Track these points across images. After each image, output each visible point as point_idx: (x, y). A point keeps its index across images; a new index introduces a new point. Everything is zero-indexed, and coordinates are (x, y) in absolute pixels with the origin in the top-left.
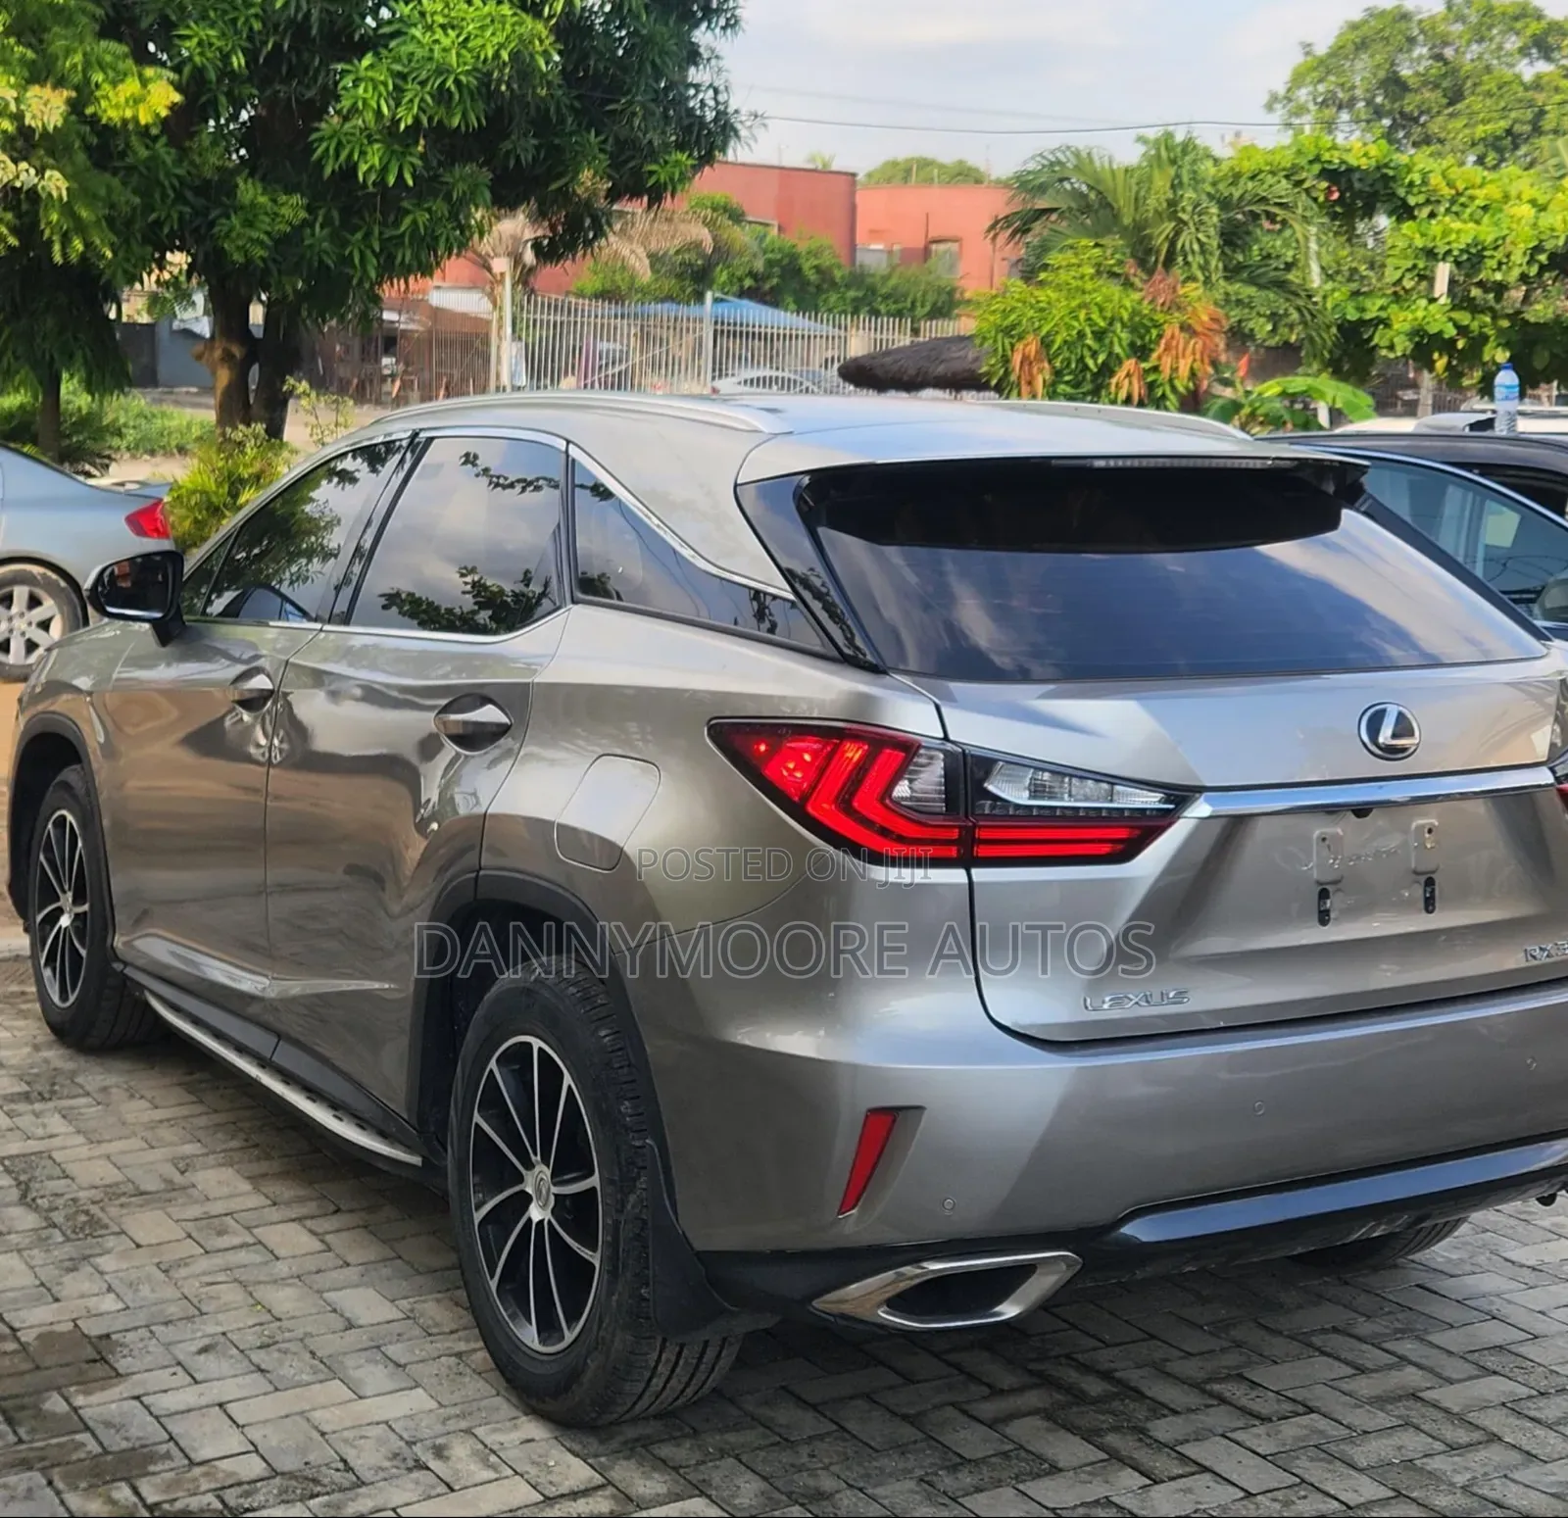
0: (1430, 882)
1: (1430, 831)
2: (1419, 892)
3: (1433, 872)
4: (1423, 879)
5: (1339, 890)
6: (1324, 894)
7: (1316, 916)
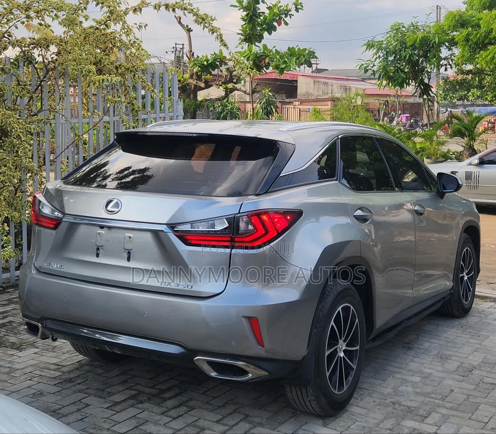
0: (129, 253)
1: (130, 238)
2: (126, 255)
3: (131, 250)
4: (127, 251)
5: (102, 249)
6: (98, 249)
7: (95, 255)
